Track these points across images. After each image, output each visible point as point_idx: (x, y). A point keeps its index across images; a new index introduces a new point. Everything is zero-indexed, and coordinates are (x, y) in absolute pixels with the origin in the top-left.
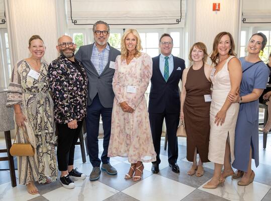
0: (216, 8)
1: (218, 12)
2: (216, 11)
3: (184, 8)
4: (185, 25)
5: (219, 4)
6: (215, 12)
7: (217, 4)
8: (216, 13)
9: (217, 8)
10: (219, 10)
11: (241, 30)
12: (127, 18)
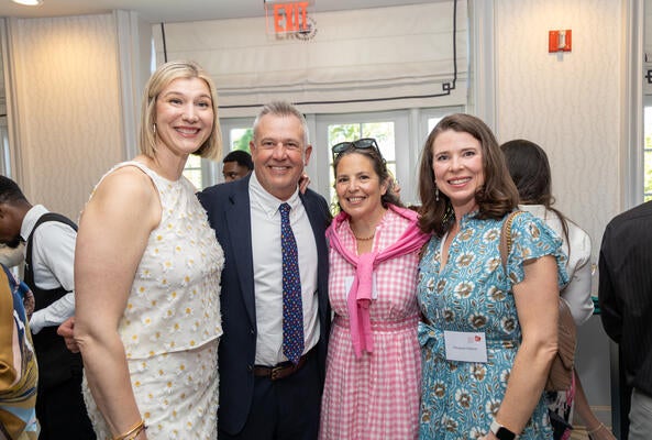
0: (559, 43)
1: (566, 55)
2: (560, 53)
3: (464, 51)
4: (468, 97)
5: (569, 33)
6: (554, 56)
7: (563, 33)
8: (561, 59)
9: (563, 44)
10: (568, 49)
11: (644, 105)
12: (305, 87)
